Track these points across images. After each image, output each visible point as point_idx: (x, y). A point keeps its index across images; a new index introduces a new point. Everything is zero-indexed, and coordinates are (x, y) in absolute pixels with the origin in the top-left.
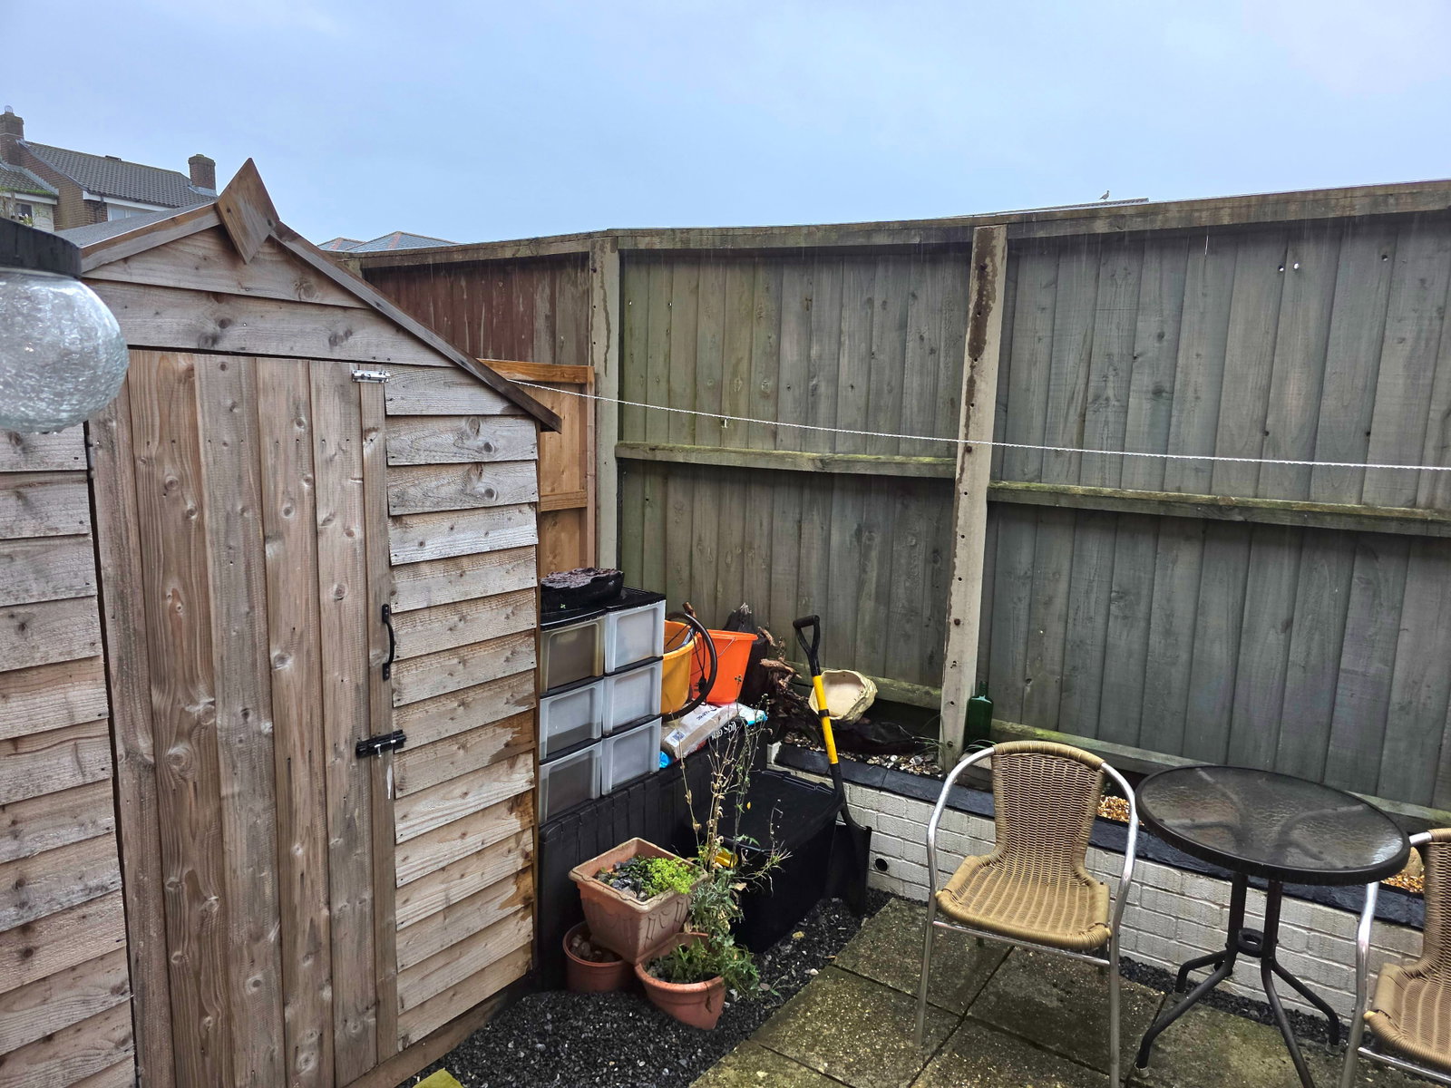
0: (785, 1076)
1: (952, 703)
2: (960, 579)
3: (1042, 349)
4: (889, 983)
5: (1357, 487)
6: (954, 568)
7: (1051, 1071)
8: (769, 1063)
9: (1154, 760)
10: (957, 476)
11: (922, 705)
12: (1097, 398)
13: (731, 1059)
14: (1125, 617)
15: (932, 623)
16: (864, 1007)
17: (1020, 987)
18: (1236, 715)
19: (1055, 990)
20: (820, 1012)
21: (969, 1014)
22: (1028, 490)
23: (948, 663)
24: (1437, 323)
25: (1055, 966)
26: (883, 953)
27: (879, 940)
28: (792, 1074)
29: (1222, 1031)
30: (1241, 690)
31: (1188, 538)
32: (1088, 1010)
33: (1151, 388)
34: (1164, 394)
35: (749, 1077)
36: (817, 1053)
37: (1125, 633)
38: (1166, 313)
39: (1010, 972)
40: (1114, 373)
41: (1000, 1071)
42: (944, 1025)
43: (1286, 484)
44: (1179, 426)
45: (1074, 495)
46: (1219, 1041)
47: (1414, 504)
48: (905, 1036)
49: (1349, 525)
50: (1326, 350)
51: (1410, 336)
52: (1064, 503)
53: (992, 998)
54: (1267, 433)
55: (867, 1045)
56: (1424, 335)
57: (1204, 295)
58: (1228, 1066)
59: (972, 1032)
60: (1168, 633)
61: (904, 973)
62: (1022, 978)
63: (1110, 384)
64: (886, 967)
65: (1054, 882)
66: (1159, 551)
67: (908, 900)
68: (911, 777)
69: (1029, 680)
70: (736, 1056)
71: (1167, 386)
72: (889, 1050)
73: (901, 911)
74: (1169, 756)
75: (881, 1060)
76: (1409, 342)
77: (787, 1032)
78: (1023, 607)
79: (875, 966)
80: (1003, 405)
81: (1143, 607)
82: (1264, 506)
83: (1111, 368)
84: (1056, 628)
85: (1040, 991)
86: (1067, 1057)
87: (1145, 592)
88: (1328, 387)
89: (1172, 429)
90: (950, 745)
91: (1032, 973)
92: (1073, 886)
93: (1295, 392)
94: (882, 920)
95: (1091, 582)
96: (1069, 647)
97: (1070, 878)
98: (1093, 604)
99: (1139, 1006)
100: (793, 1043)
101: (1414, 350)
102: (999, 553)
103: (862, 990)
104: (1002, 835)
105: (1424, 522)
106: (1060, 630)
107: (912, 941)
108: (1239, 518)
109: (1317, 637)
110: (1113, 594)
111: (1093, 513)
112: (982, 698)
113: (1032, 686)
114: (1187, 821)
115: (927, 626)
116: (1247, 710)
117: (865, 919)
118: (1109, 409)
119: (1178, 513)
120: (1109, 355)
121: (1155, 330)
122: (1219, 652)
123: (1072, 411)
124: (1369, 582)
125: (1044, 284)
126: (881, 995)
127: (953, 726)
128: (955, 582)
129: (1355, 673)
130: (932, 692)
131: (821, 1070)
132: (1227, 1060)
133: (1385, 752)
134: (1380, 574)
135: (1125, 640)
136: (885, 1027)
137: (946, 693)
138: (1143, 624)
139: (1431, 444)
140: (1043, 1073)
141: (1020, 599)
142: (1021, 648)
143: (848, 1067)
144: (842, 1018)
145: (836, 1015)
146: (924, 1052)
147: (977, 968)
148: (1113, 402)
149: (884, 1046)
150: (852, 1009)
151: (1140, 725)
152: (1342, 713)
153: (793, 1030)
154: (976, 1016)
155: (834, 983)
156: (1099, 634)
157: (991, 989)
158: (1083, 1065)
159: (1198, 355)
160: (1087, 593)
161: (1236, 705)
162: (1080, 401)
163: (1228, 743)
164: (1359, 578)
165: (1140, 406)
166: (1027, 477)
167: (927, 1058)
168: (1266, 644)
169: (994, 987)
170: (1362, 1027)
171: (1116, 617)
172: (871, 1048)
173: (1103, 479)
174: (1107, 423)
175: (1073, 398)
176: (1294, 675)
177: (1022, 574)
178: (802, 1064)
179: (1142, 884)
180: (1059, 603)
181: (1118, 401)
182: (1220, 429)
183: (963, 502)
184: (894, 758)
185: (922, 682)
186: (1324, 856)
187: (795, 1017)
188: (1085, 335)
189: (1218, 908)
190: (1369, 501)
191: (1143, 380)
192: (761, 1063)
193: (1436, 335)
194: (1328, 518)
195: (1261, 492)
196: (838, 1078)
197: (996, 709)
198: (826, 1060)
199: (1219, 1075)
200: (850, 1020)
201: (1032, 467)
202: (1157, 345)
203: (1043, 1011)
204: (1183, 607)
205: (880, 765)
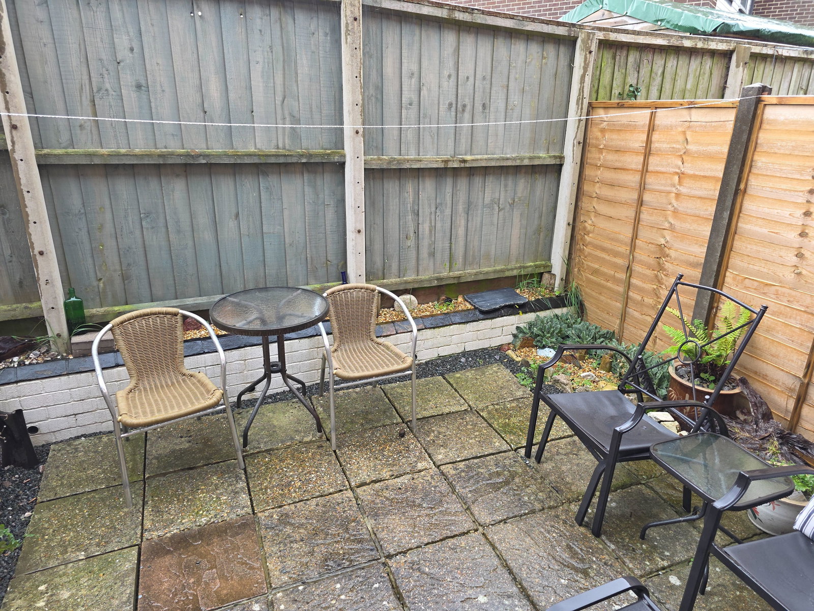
0: (60, 577)
1: (53, 308)
2: (35, 223)
3: (49, 52)
4: (87, 490)
5: (253, 141)
6: (28, 215)
7: (206, 475)
8: (43, 578)
9: (188, 303)
10: (10, 148)
11: (25, 317)
12: (99, 90)
13: (11, 596)
14: (153, 228)
15: (14, 259)
16: (80, 510)
17: (164, 447)
18: (223, 268)
19: (183, 439)
20: (54, 531)
21: (147, 476)
22: (68, 155)
23: (42, 282)
24: (270, 54)
25: (175, 429)
26: (69, 477)
27: (60, 472)
28: (63, 573)
29: (264, 414)
30: (222, 255)
31: (178, 176)
32: (204, 439)
33: (134, 84)
34: (143, 88)
35: (34, 595)
36: (72, 552)
37: (155, 237)
38: (131, 34)
39: (154, 444)
40: (107, 72)
41: (183, 491)
42: (138, 489)
43: (221, 140)
44: (156, 108)
45: (102, 155)
46: (265, 419)
47: (278, 148)
48: (120, 508)
49: (256, 160)
50: (225, 65)
51: (261, 60)
52: (97, 161)
53: (154, 461)
54: (206, 112)
55: (101, 527)
56: (266, 61)
57: (152, 25)
58: (275, 426)
59: (155, 483)
60: (179, 232)
61: (92, 479)
62: (162, 443)
63: (106, 80)
64: (78, 482)
65: (173, 384)
66: (163, 185)
67: (61, 441)
68: (38, 366)
69: (101, 279)
70: (13, 592)
71: (143, 82)
72: (116, 521)
73: (64, 449)
74: (195, 298)
75: (115, 528)
76: (261, 63)
77: (39, 554)
78: (84, 234)
79: (70, 486)
80: (29, 94)
81: (162, 220)
82: (214, 153)
83: (104, 69)
84: (110, 243)
85: (176, 444)
86: (209, 464)
87: (161, 211)
88: (230, 87)
89: (153, 111)
90: (59, 335)
91: (166, 438)
92: (184, 381)
93: (215, 89)
94: (55, 461)
95: (126, 210)
96: (121, 253)
97: (180, 378)
98: (131, 223)
99: (225, 424)
100: (50, 558)
101: (263, 68)
102: (55, 200)
103: (72, 503)
104: (133, 372)
105: (285, 156)
106: (114, 243)
107: (83, 461)
108: (204, 162)
109: (251, 219)
110: (142, 215)
111: (116, 166)
112: (73, 299)
113: (104, 283)
114: (244, 322)
115: (11, 262)
116: (227, 263)
117: (41, 467)
118: (110, 97)
119: (170, 161)
120: (101, 60)
121: (126, 44)
122: (207, 236)
123: (84, 98)
124: (267, 188)
125: (37, 2)
126: (87, 499)
127: (57, 323)
128: (31, 225)
129: (270, 233)
130: (30, 306)
131: (83, 557)
132: (272, 424)
133: (288, 266)
134: (271, 183)
135: (155, 240)
136: (104, 511)
137: (45, 303)
138: (164, 230)
139: (279, 117)
140: (204, 478)
141: (80, 229)
142: (90, 261)
143: (98, 545)
144: (72, 525)
145: (66, 526)
146: (137, 508)
147: (134, 452)
148: (111, 92)
149: (111, 521)
150: (75, 516)
151: (175, 286)
152: (268, 254)
153: (44, 552)
154: (152, 475)
155: (50, 511)
156: (140, 241)
157: (150, 457)
158: (218, 463)
159: (158, 64)
160: (126, 217)
161: (222, 262)
162: (88, 91)
163: (222, 283)
164: (263, 187)
165: (130, 96)
166: (62, 146)
167: (141, 510)
168: (229, 228)
169: (151, 455)
170: (334, 378)
171: (147, 229)
172: (104, 527)
173: (118, 143)
174: (111, 106)
175: (82, 89)
176: (245, 240)
177: (77, 211)
178: (66, 564)
179: (205, 367)
180: (109, 227)
181: (115, 91)
182: (180, 110)
183: (21, 166)
184: (16, 359)
185: (17, 302)
186: (305, 315)
187: (37, 544)
188: (80, 45)
189: (243, 362)
190: (260, 148)
191: (127, 79)
192: (37, 583)
193: (271, 61)
194: (246, 158)
195: (210, 147)
196: (97, 554)
197: (85, 304)
198: (80, 550)
199: (273, 432)
200: (78, 523)
201: (65, 137)
202: (131, 55)
203: (183, 452)
204: (184, 217)
205: (8, 367)
